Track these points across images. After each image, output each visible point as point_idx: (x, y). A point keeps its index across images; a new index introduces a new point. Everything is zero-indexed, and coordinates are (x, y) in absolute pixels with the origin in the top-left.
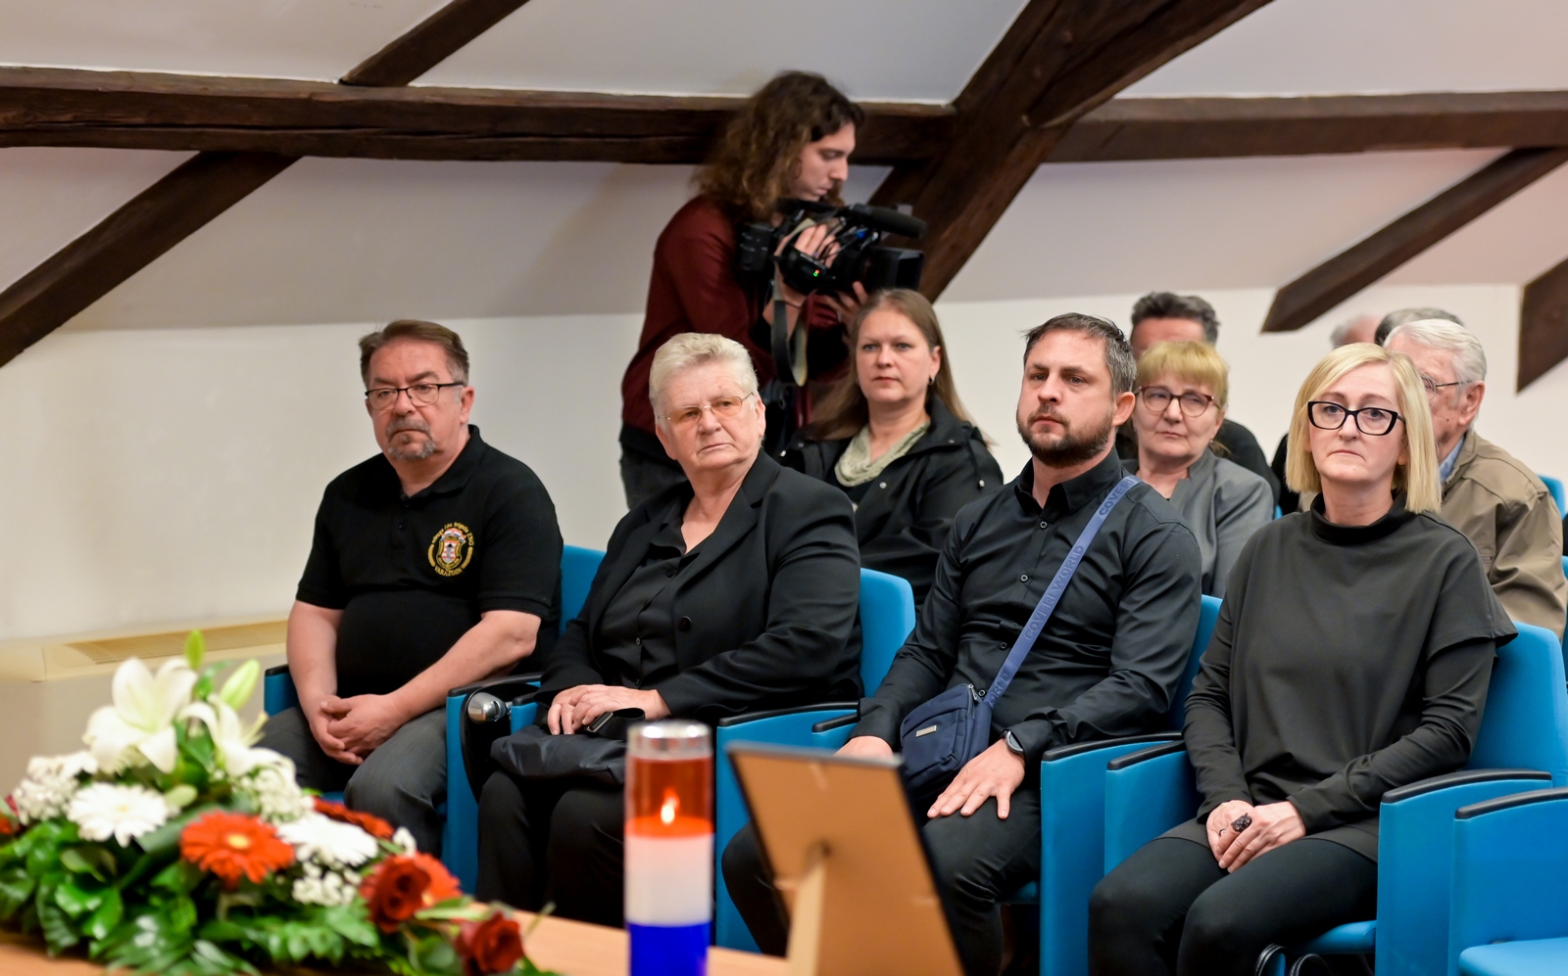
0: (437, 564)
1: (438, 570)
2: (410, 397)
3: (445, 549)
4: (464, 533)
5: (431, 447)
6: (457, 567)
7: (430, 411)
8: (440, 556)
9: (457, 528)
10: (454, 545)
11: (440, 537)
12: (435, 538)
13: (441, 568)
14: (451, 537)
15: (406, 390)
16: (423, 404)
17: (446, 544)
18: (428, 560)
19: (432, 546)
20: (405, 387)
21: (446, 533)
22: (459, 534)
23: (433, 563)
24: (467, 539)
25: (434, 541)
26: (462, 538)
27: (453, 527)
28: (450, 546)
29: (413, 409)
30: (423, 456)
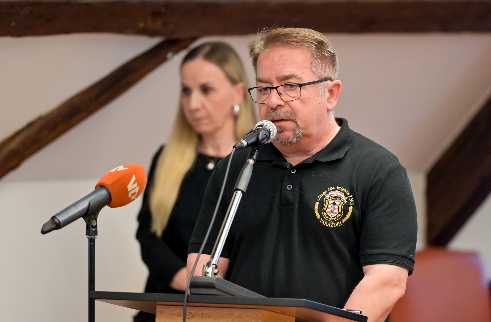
0: (322, 217)
1: (323, 222)
2: (280, 94)
3: (330, 206)
4: (346, 195)
5: (299, 133)
6: (339, 221)
7: (296, 104)
8: (325, 211)
9: (340, 190)
10: (338, 203)
11: (324, 197)
12: (320, 197)
13: (325, 221)
14: (334, 197)
15: (276, 88)
16: (290, 99)
17: (330, 202)
18: (314, 214)
19: (317, 203)
20: (275, 85)
21: (330, 194)
22: (342, 195)
23: (319, 216)
24: (347, 200)
25: (319, 199)
26: (344, 199)
27: (336, 190)
28: (334, 204)
29: (281, 103)
30: (295, 140)
